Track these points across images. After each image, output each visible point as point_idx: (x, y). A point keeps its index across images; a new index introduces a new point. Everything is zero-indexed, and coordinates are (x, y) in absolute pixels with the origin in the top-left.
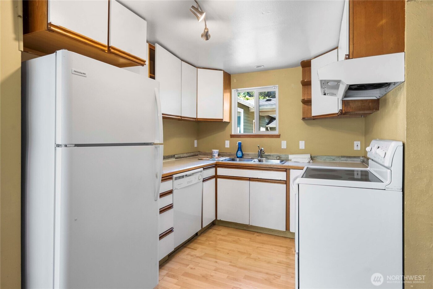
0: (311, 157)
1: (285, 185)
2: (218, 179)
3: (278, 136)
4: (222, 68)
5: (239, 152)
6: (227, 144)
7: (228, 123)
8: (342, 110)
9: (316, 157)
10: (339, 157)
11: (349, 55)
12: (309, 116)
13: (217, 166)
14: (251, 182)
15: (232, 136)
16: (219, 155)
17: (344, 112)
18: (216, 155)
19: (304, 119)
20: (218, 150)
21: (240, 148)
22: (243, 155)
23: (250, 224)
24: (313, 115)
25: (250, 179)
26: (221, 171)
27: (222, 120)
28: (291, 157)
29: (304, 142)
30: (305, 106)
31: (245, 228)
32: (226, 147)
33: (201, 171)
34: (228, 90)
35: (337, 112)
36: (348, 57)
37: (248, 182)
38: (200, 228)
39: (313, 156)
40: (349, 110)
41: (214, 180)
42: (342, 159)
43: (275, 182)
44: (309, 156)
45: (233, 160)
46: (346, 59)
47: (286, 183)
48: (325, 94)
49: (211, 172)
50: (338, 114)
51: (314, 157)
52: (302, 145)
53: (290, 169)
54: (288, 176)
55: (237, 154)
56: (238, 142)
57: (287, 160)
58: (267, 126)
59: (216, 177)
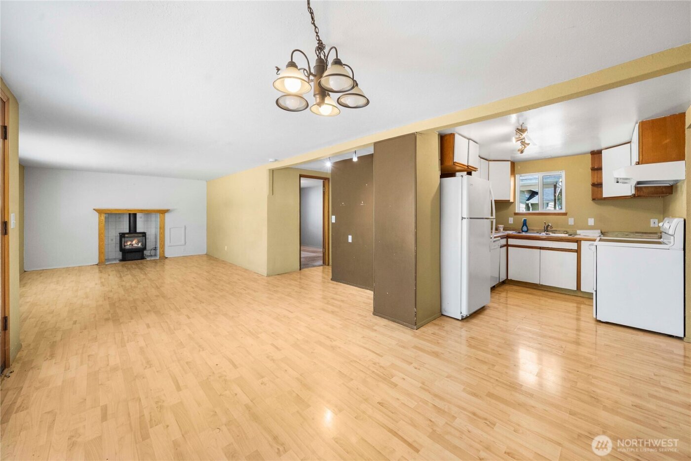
0: (601, 232)
1: (576, 254)
2: (509, 248)
3: (565, 214)
4: (509, 159)
5: (525, 227)
6: (511, 220)
7: (512, 203)
8: (635, 194)
9: (607, 232)
10: (633, 233)
11: (639, 162)
12: (599, 196)
13: (508, 237)
14: (541, 250)
15: (516, 214)
16: (504, 230)
17: (636, 195)
18: (502, 229)
19: (593, 200)
20: (503, 226)
21: (525, 223)
22: (528, 229)
23: (541, 284)
24: (604, 196)
25: (541, 248)
26: (511, 241)
27: (509, 200)
28: (579, 232)
29: (593, 219)
30: (595, 188)
31: (535, 287)
32: (510, 222)
33: (499, 240)
34: (513, 176)
35: (630, 195)
36: (638, 163)
37: (539, 250)
38: (498, 282)
39: (603, 231)
40: (642, 194)
41: (505, 248)
42: (637, 234)
43: (566, 251)
44: (599, 231)
45: (519, 233)
46: (637, 164)
47: (578, 251)
48: (618, 182)
49: (504, 242)
50: (631, 196)
51: (605, 232)
52: (591, 222)
53: (581, 241)
54: (579, 247)
55: (522, 229)
56: (523, 219)
57: (576, 234)
58: (527, 202)
59: (507, 245)
